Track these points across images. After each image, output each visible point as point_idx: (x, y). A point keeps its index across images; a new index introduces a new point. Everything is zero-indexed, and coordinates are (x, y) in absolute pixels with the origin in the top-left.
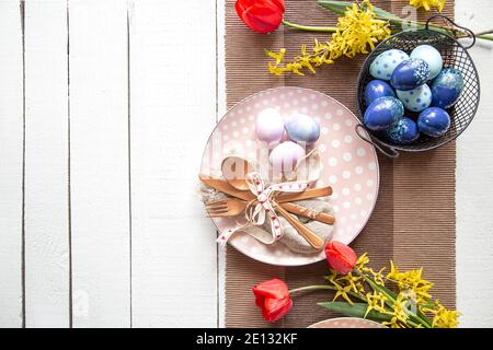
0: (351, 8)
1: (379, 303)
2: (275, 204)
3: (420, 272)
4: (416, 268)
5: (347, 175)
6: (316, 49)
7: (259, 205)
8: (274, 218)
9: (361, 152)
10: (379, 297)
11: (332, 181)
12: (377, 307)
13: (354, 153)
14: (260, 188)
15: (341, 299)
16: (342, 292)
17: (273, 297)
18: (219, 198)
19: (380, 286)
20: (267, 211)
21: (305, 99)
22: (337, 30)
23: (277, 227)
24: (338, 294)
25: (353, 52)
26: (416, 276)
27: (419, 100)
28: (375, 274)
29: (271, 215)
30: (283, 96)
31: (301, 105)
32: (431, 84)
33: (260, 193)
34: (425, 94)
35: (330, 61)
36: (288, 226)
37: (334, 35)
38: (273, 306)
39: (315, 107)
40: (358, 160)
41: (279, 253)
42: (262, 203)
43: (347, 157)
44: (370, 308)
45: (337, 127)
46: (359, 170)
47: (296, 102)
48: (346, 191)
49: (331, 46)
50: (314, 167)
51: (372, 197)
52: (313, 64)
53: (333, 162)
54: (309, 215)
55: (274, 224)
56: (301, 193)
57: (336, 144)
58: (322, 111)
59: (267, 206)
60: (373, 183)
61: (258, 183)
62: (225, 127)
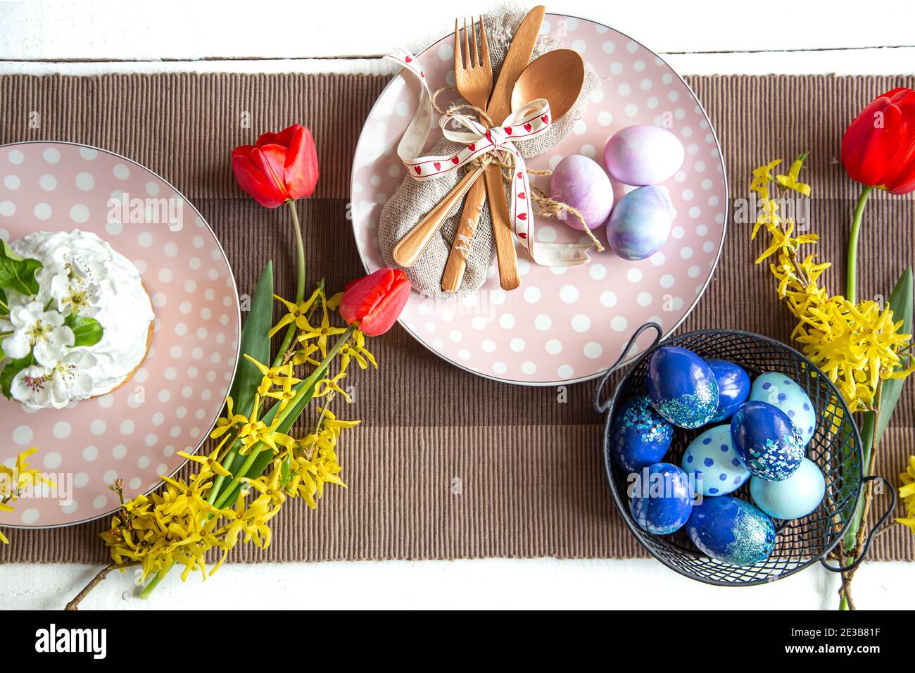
0: (900, 332)
1: (274, 388)
2: (486, 162)
3: (338, 481)
4: (345, 475)
5: (543, 323)
6: (808, 265)
7: (484, 130)
8: (456, 161)
9: (593, 350)
10: (287, 389)
11: (530, 293)
12: (267, 382)
13: (590, 336)
14: (519, 131)
15: (281, 312)
16: (296, 315)
17: (289, 162)
18: (493, 50)
19: (311, 390)
20: (472, 147)
21: (702, 230)
22: (852, 303)
23: (437, 166)
24: (291, 306)
25: (804, 338)
26: (330, 472)
27: (709, 462)
28: (335, 380)
29: (463, 155)
30: (707, 184)
31: (690, 225)
32: (743, 493)
33: (509, 131)
34: (723, 477)
35: (783, 291)
36: (439, 192)
37: (841, 299)
38: (272, 162)
39: (687, 253)
40: (574, 344)
41: (375, 180)
42: (488, 135)
43: (581, 323)
44: (264, 370)
45: (644, 299)
46: (554, 347)
47: (695, 212)
48: (507, 321)
49: (816, 293)
50: (558, 256)
51: (498, 371)
52: (776, 258)
53: (569, 294)
54: (461, 237)
55: (445, 162)
56: (506, 221)
57: (608, 299)
58: (677, 268)
59: (482, 145)
60: (528, 374)
61: (528, 128)
62: (639, 66)
